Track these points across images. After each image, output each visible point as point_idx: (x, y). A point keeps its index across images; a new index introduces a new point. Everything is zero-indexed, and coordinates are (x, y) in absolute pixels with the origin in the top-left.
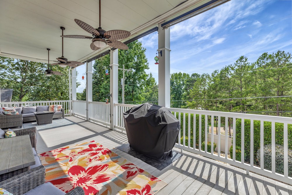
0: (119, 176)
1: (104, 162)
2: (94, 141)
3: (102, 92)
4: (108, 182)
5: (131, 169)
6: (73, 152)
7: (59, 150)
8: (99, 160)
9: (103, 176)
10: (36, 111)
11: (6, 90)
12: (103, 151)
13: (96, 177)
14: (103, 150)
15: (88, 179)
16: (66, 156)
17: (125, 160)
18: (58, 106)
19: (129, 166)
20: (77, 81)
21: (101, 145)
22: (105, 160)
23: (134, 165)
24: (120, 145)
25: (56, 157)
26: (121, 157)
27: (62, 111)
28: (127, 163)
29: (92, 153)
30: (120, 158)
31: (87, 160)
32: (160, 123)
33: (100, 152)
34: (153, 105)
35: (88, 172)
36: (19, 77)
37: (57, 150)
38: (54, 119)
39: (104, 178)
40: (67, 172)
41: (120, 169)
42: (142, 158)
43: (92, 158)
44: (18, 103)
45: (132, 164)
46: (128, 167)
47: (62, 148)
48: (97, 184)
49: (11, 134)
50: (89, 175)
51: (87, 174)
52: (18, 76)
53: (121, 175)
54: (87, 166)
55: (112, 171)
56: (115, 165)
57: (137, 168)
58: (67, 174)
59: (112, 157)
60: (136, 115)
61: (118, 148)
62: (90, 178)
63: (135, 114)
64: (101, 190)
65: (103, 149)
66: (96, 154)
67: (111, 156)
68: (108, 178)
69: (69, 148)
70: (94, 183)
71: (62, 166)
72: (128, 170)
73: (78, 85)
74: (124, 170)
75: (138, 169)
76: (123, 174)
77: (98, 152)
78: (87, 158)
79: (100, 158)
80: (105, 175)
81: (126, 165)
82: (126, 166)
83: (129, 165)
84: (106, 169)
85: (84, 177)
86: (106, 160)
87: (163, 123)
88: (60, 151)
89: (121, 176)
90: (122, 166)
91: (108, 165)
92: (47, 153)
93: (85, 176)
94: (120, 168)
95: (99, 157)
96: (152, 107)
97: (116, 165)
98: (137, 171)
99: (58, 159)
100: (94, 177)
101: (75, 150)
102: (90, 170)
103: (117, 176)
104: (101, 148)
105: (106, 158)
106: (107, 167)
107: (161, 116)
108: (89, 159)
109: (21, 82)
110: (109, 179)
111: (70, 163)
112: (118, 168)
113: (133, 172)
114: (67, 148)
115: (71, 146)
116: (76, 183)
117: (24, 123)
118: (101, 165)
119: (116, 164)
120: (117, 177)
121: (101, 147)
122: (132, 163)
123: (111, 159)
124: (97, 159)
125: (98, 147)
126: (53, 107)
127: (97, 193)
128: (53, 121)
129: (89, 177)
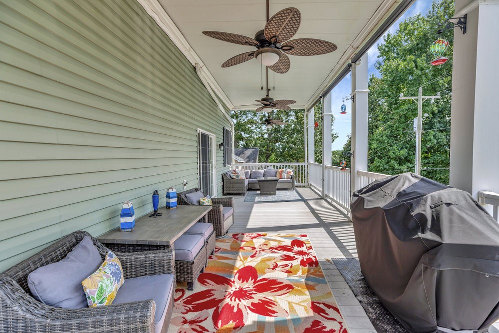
0: (294, 320)
1: (291, 278)
2: (305, 236)
3: (375, 149)
4: (268, 319)
5: (326, 318)
6: (265, 244)
7: (253, 236)
8: (286, 272)
9: (269, 303)
10: (263, 176)
11: (253, 150)
12: (305, 257)
13: (259, 300)
14: (307, 257)
15: (247, 296)
16: (253, 248)
17: (330, 293)
18: (288, 170)
19: (327, 310)
20: (334, 132)
21: (311, 246)
22: (296, 275)
23: (339, 313)
24: (344, 257)
25: (243, 244)
26: (326, 283)
27: (292, 178)
28: (328, 301)
29: (286, 256)
30: (324, 285)
31: (271, 264)
32: (420, 235)
33: (301, 257)
34: (422, 180)
35: (257, 284)
36: (265, 133)
37: (250, 235)
38: (278, 189)
39: (269, 307)
40: (236, 271)
41: (305, 307)
42: (371, 307)
43: (279, 264)
44: (264, 164)
45: (337, 310)
46: (324, 311)
47: (258, 234)
48: (251, 312)
49: (205, 201)
50: (255, 290)
51: (254, 287)
52: (264, 131)
53: (299, 319)
54: (265, 273)
55: (290, 303)
56: (304, 294)
57: (340, 323)
58: (235, 274)
59: (312, 276)
60: (369, 201)
61: (336, 262)
62: (253, 296)
63: (369, 198)
64: (249, 326)
65: (308, 254)
66: (291, 258)
67: (312, 274)
68: (274, 312)
69: (265, 237)
70: (249, 307)
71: (239, 259)
72: (318, 318)
73: (334, 137)
74: (311, 313)
75: (341, 328)
76: (302, 320)
77: (296, 256)
78: (274, 261)
79: (291, 270)
80: (274, 304)
81: (324, 304)
82: (322, 306)
83: (329, 307)
84: (284, 294)
85: (246, 289)
86: (298, 277)
87: (429, 235)
88: (253, 238)
89: (296, 321)
90: (313, 303)
91: (293, 288)
92: (240, 235)
93: (248, 289)
94: (308, 304)
95: (291, 267)
96: (414, 185)
97: (306, 295)
98: (334, 331)
99: (242, 248)
100: (258, 297)
101: (271, 242)
102: (262, 282)
103: (289, 317)
104: (306, 251)
105: (300, 273)
106: (288, 291)
107: (428, 214)
108: (275, 264)
109: (267, 139)
110: (273, 315)
111: (250, 259)
112: (304, 301)
113: (325, 327)
114: (264, 235)
115: (271, 235)
116: (232, 293)
117: (249, 190)
118: (282, 283)
119: (307, 292)
120: (289, 320)
121: (308, 250)
122: (338, 307)
123: (307, 279)
124: (287, 268)
125: (304, 249)
126: (282, 171)
127: (239, 328)
128: (277, 192)
129: (251, 294)
